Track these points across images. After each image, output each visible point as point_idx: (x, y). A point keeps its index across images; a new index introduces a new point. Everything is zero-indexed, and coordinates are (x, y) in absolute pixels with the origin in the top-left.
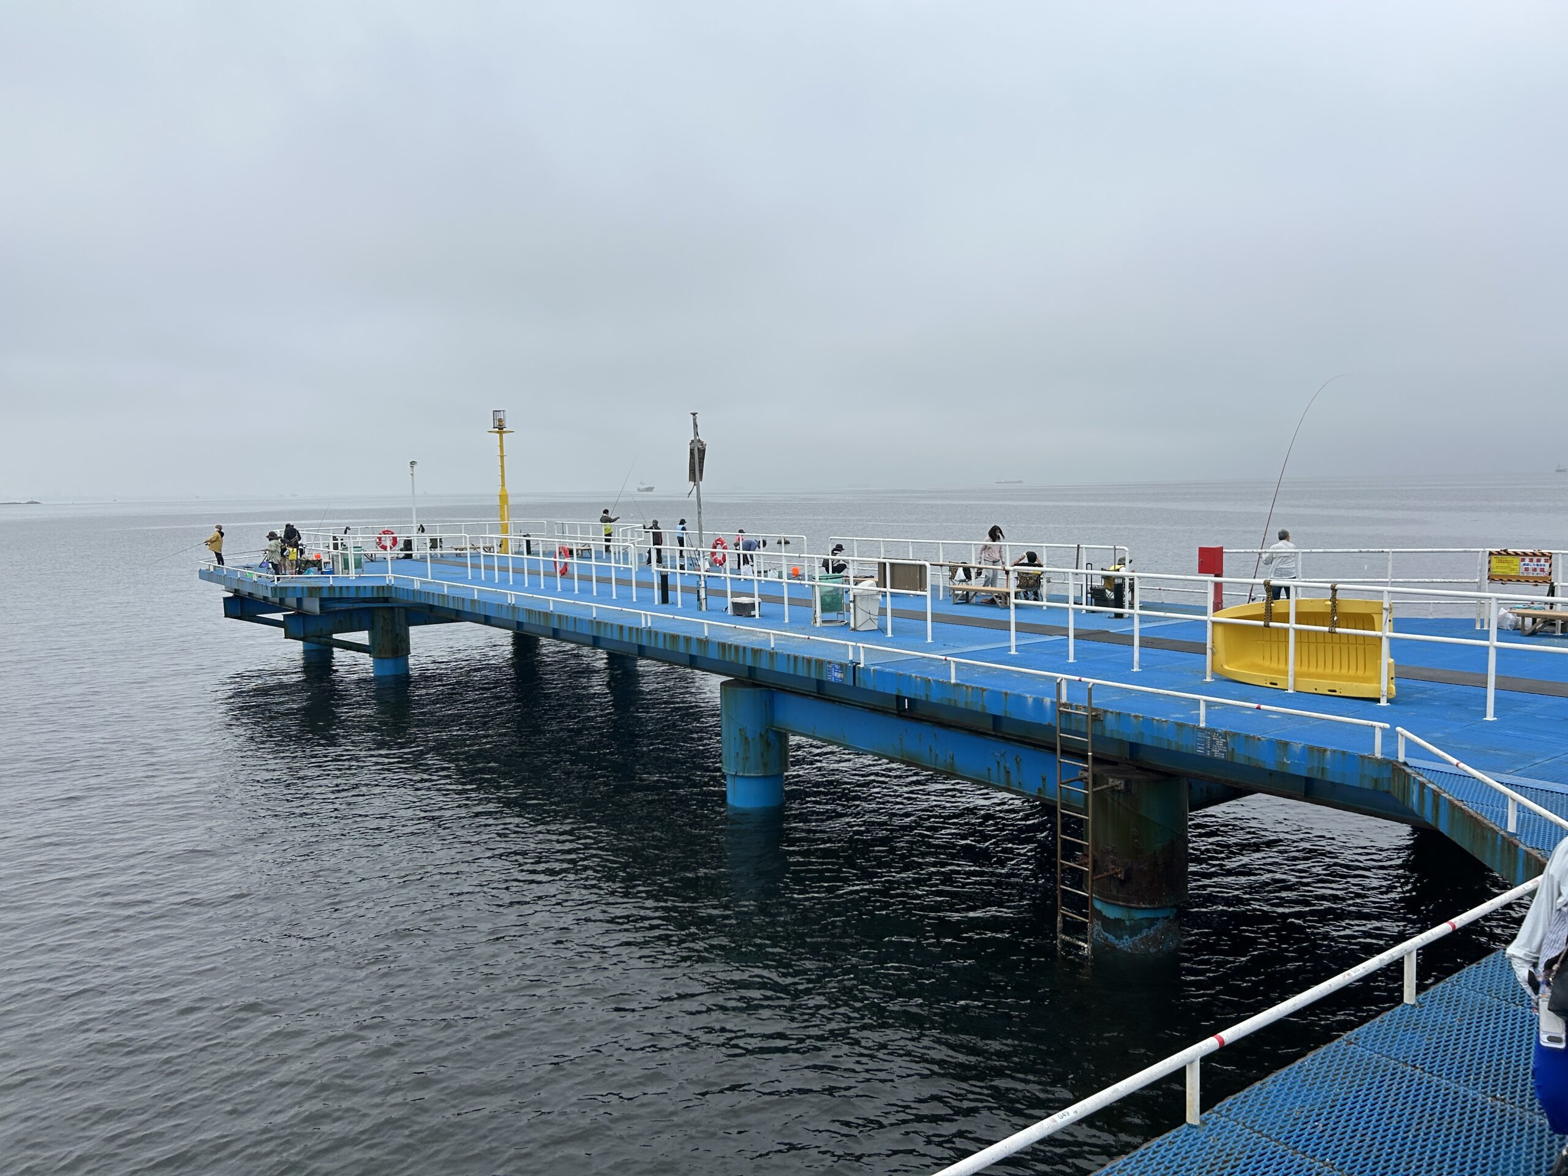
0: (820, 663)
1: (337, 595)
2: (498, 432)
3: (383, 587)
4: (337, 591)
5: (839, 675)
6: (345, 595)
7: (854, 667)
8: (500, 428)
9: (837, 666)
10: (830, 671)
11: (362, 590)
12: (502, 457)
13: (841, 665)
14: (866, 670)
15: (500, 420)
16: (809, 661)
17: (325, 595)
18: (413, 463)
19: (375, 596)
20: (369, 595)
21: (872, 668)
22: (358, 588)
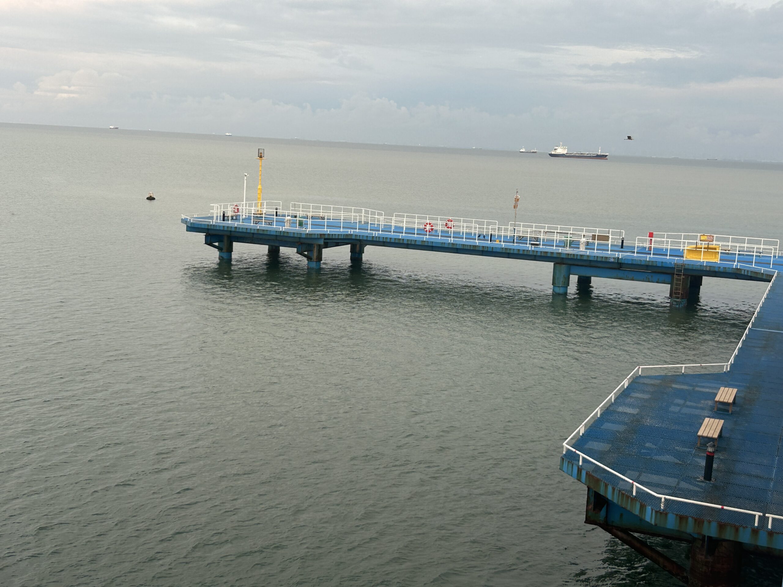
0: (607, 258)
1: (331, 237)
4: (331, 236)
6: (334, 237)
8: (261, 157)
11: (340, 236)
15: (261, 153)
16: (602, 257)
17: (326, 237)
20: (342, 237)
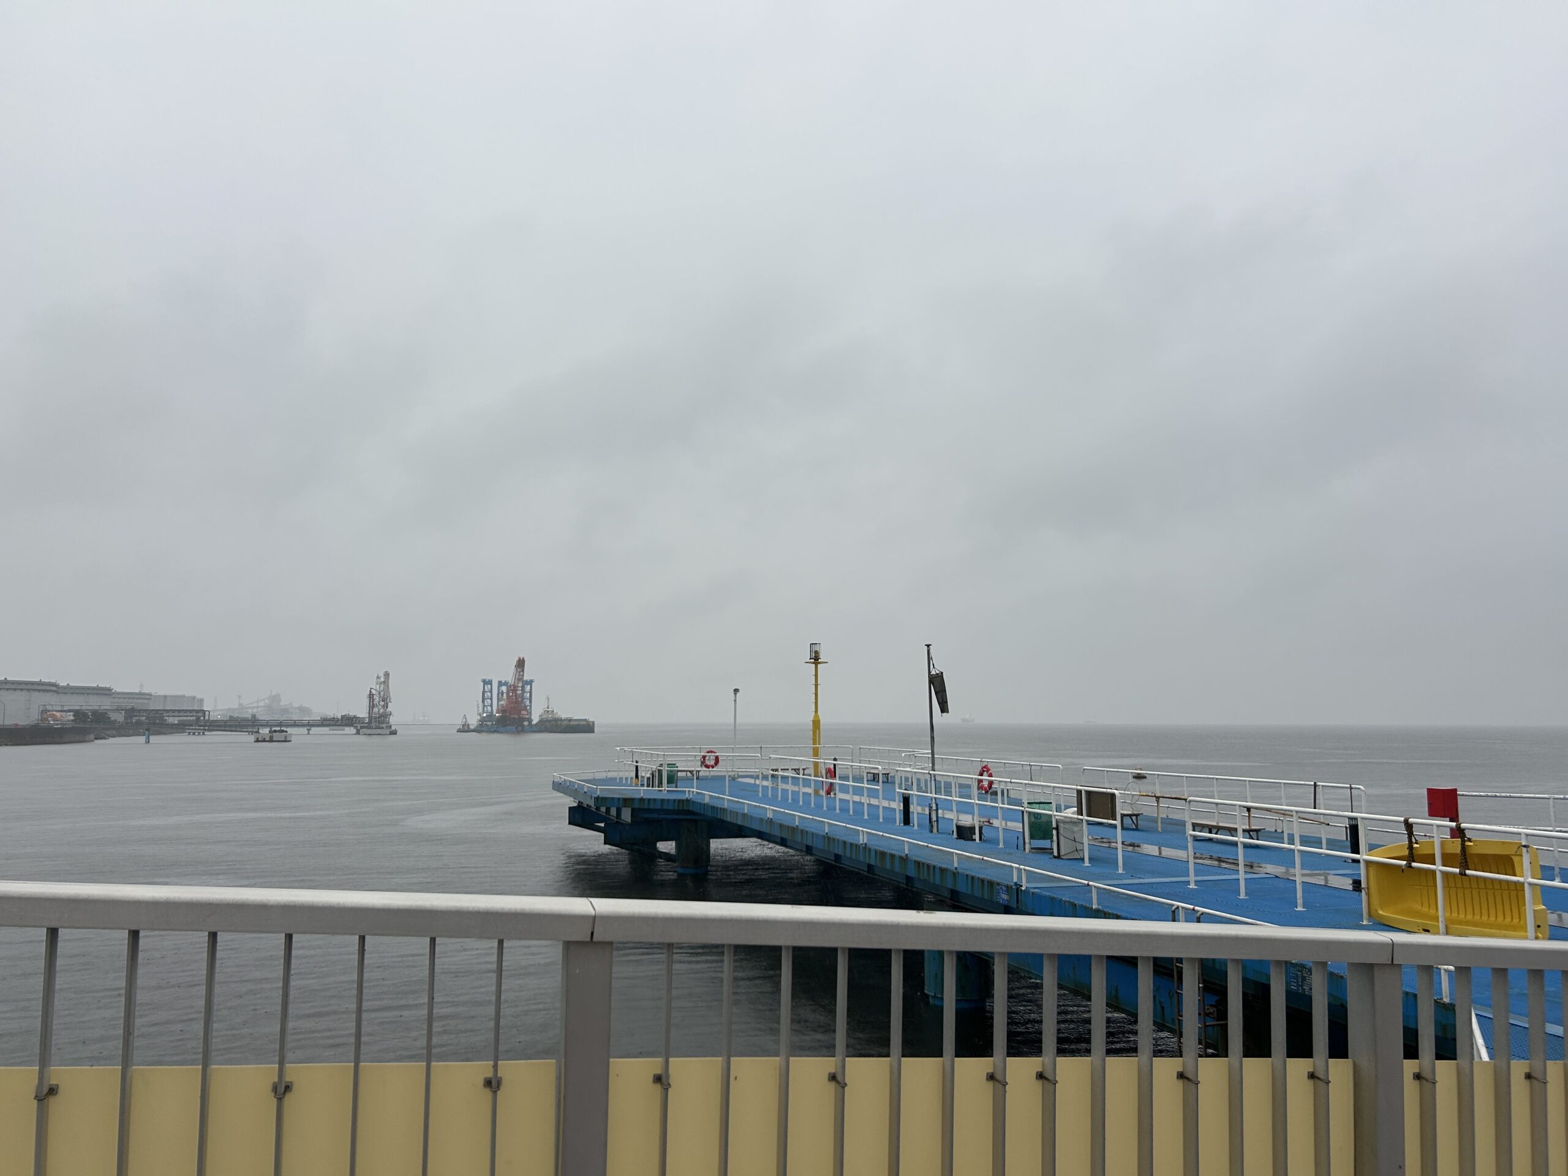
0: (991, 885)
1: (646, 806)
2: (813, 663)
3: (683, 801)
4: (646, 802)
5: (1005, 897)
6: (652, 807)
7: (1017, 889)
8: (816, 659)
9: (1004, 888)
10: (998, 893)
12: (816, 686)
13: (1007, 887)
14: (1027, 891)
15: (816, 652)
16: (983, 881)
18: (736, 691)
19: (676, 808)
21: (1032, 890)
22: (663, 800)
